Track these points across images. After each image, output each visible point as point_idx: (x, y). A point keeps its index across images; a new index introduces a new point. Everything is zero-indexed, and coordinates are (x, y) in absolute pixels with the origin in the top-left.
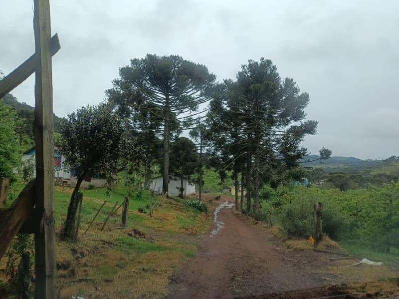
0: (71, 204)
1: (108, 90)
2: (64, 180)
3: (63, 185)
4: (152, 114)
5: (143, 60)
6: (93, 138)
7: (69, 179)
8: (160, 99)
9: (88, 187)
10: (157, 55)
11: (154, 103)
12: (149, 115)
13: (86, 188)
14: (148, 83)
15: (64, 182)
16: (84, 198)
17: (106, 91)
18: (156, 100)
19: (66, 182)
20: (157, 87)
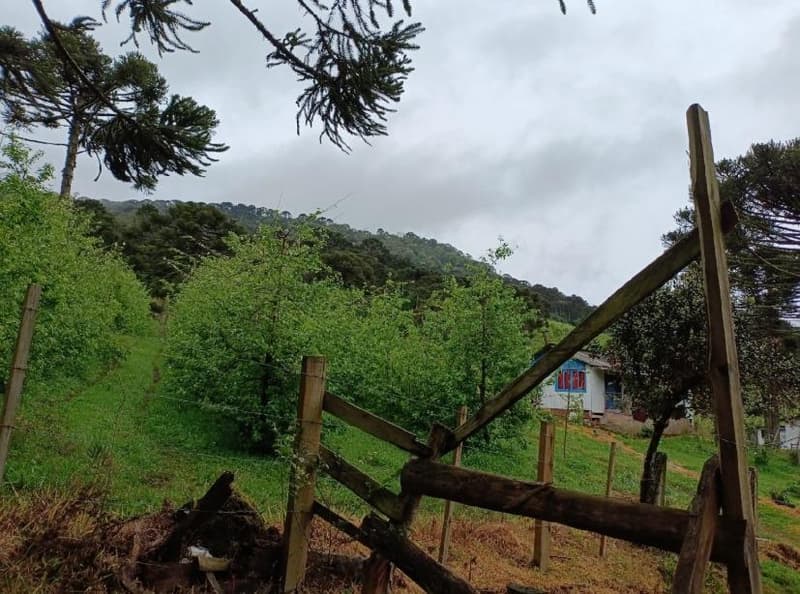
0: (647, 475)
1: (666, 234)
2: (594, 416)
3: (593, 426)
4: (769, 271)
5: (741, 159)
6: (685, 345)
7: (601, 414)
8: (793, 236)
9: (640, 432)
10: (776, 142)
11: (776, 245)
12: (762, 274)
13: (638, 435)
14: (757, 204)
15: (594, 419)
16: (670, 465)
17: (664, 236)
18: (779, 239)
19: (598, 419)
20: (782, 209)
